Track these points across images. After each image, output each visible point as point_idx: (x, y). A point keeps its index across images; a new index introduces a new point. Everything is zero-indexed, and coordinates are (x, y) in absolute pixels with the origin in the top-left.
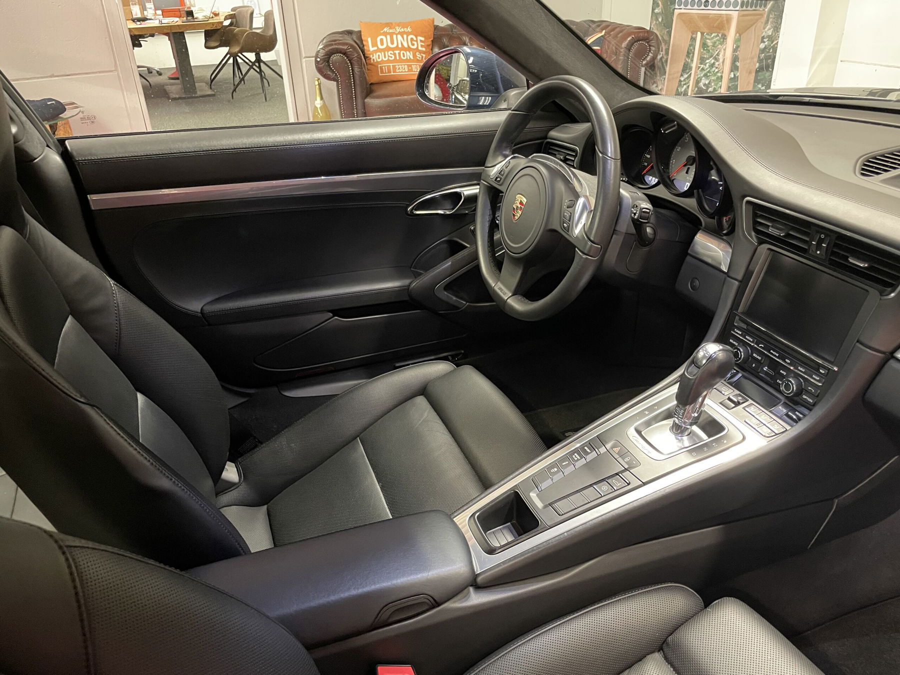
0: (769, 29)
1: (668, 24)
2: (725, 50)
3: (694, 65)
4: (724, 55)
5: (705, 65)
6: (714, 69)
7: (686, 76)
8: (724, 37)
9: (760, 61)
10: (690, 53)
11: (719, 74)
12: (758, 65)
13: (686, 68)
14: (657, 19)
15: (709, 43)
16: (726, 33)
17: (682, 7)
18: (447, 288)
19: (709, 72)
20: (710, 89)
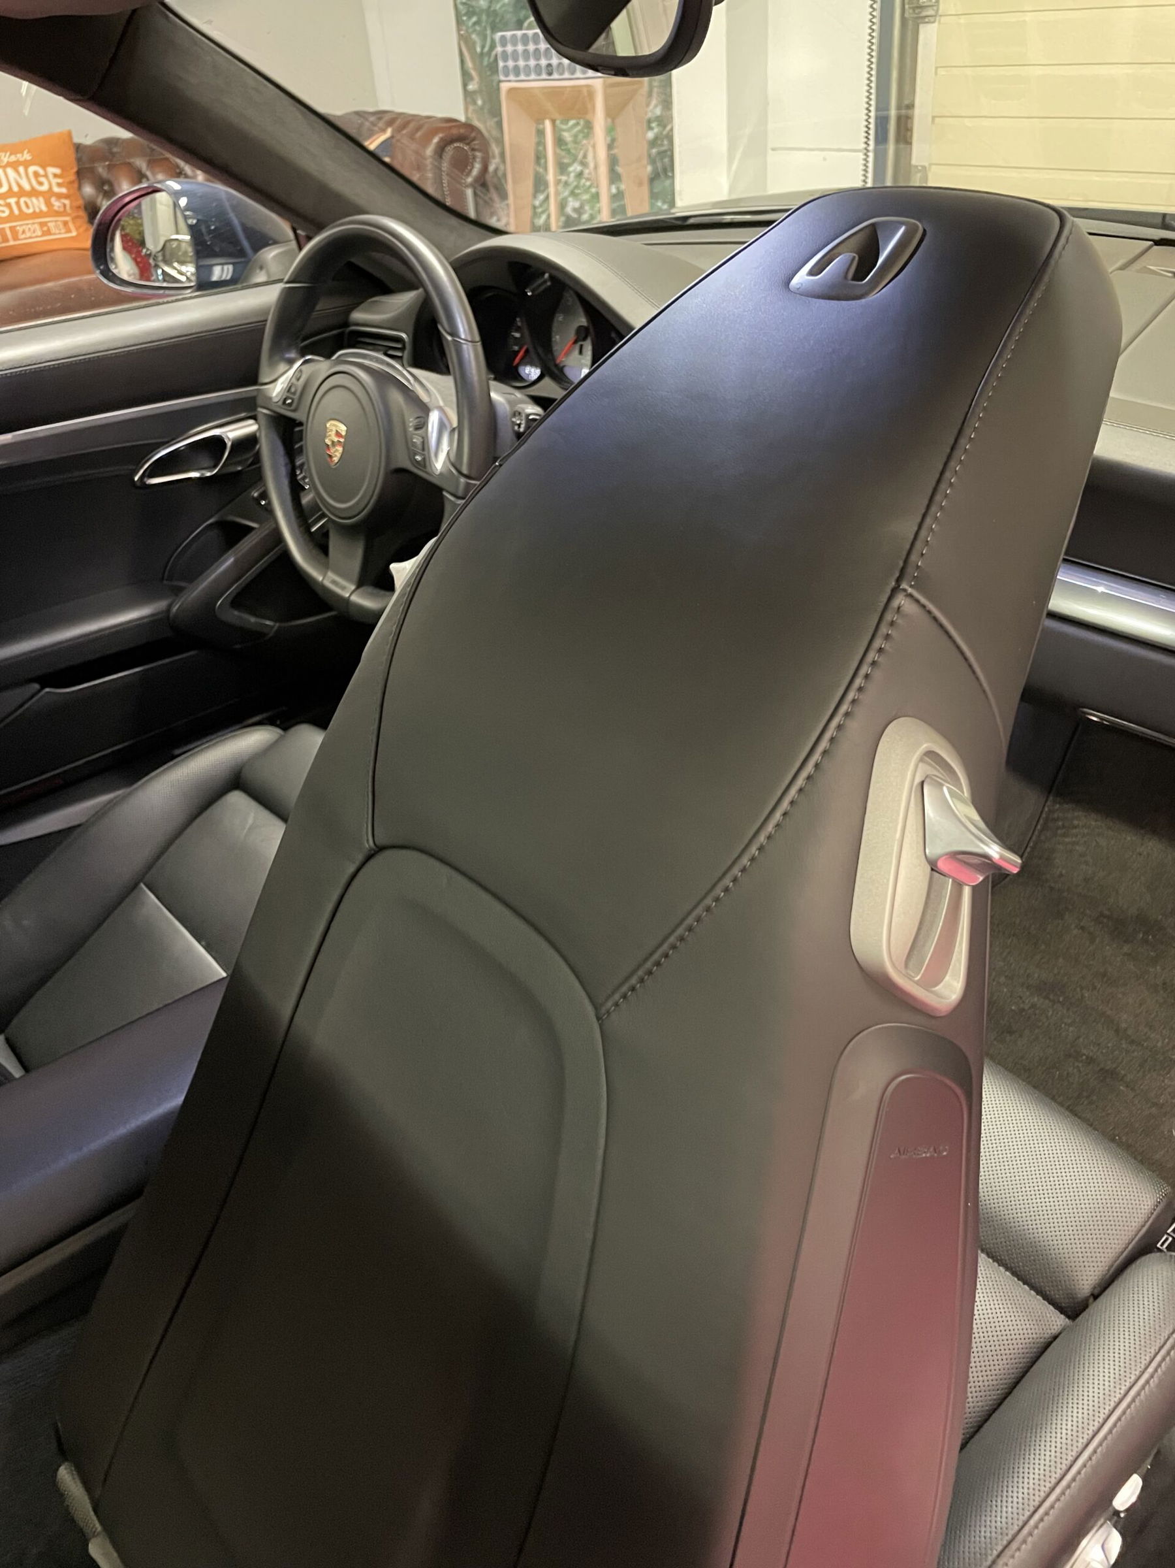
0: (656, 106)
1: (496, 112)
2: (594, 147)
3: (551, 177)
4: (595, 157)
5: (568, 175)
6: (583, 181)
7: (541, 197)
8: (589, 126)
9: (653, 162)
10: (540, 157)
11: (593, 190)
12: (649, 168)
13: (540, 184)
14: (475, 103)
15: (567, 136)
16: (588, 117)
17: (512, 77)
18: (237, 602)
19: (577, 187)
20: (585, 217)
